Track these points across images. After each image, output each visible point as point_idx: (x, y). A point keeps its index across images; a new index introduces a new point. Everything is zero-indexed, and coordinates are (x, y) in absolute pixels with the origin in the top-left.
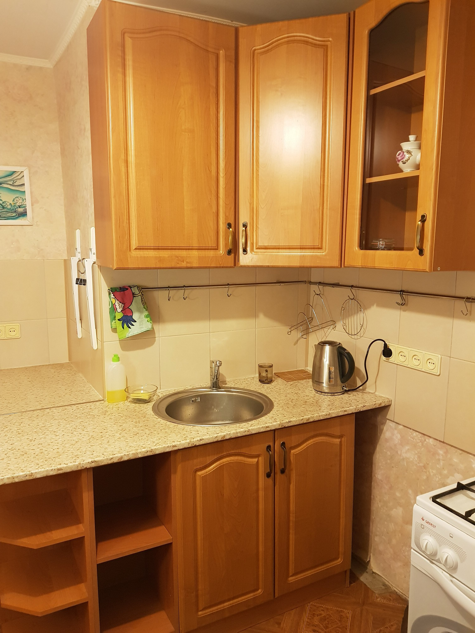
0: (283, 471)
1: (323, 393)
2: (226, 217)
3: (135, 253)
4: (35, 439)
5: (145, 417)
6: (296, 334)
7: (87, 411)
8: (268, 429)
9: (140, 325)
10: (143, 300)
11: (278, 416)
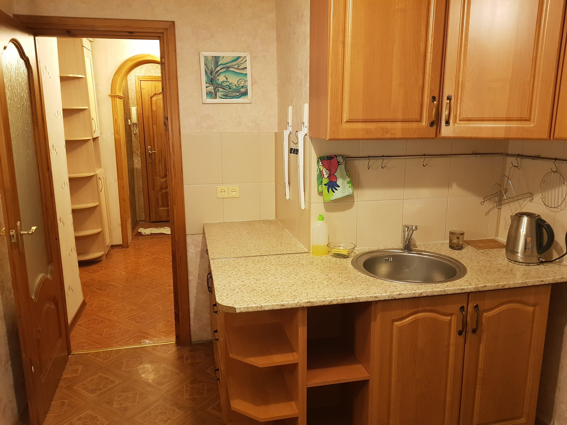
0: (474, 331)
1: (517, 262)
2: (431, 91)
3: (345, 126)
4: (260, 279)
5: (346, 270)
6: (488, 205)
7: (297, 260)
8: (463, 291)
9: (343, 190)
10: (346, 168)
11: (472, 280)
